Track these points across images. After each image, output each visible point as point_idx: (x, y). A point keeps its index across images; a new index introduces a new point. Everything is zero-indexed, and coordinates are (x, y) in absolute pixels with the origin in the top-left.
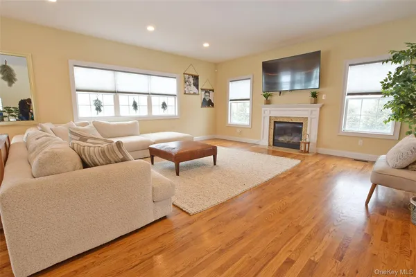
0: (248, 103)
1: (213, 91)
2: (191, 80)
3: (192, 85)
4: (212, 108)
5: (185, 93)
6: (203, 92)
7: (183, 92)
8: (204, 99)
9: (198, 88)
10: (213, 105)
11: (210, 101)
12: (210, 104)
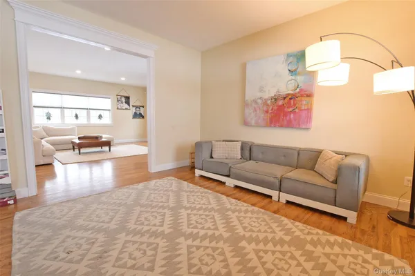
1: (143, 107)
2: (123, 100)
3: (124, 103)
5: (118, 109)
6: (134, 108)
7: (116, 108)
8: (135, 113)
9: (129, 105)
10: (143, 117)
11: (140, 114)
12: (141, 116)
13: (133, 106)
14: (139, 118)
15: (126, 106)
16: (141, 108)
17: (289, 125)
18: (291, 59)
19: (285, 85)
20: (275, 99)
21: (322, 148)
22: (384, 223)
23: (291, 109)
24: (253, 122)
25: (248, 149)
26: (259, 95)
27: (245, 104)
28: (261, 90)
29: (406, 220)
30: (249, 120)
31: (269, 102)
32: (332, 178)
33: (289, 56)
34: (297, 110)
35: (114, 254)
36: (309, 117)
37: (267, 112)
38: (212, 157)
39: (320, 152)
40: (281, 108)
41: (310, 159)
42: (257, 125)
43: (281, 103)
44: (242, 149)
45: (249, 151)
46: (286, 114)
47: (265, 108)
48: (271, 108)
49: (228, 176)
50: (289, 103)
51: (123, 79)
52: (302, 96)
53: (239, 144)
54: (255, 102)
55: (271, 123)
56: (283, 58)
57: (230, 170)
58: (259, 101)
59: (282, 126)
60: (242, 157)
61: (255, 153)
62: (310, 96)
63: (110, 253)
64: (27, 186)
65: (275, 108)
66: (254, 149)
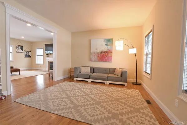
0: (42, 57)
1: (31, 52)
2: (20, 48)
3: (20, 49)
4: (30, 58)
5: (16, 52)
6: (26, 52)
7: (15, 51)
8: (26, 55)
9: (23, 50)
10: (30, 57)
11: (29, 55)
12: (29, 56)
13: (25, 51)
14: (29, 57)
15: (22, 51)
16: (29, 52)
17: (106, 61)
18: (106, 41)
19: (104, 48)
20: (101, 53)
22: (132, 85)
23: (106, 56)
24: (94, 60)
25: (93, 69)
26: (96, 51)
27: (90, 54)
28: (96, 49)
29: (135, 83)
30: (92, 59)
31: (99, 53)
32: (120, 75)
33: (105, 40)
36: (111, 59)
37: (98, 57)
38: (80, 73)
39: (115, 69)
40: (103, 55)
41: (113, 71)
42: (95, 61)
43: (103, 54)
44: (90, 69)
45: (93, 70)
46: (105, 57)
47: (98, 55)
49: (89, 79)
50: (106, 54)
51: (23, 37)
52: (109, 52)
53: (89, 67)
54: (94, 53)
55: (100, 60)
56: (103, 40)
57: (89, 76)
58: (96, 53)
59: (104, 61)
60: (91, 72)
61: (95, 70)
62: (111, 52)
64: (7, 90)
65: (101, 55)
66: (95, 69)
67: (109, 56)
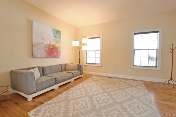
17: (55, 57)
18: (54, 31)
20: (49, 46)
21: (66, 63)
23: (55, 51)
26: (42, 42)
28: (43, 40)
31: (47, 46)
33: (54, 29)
34: (57, 51)
35: (125, 98)
36: (60, 54)
37: (46, 51)
40: (52, 49)
43: (51, 47)
46: (53, 52)
47: (45, 49)
48: (48, 49)
50: (54, 48)
54: (40, 45)
55: (48, 56)
56: (51, 29)
57: (56, 81)
58: (42, 45)
59: (52, 57)
63: (126, 99)
65: (50, 49)
67: (58, 51)
